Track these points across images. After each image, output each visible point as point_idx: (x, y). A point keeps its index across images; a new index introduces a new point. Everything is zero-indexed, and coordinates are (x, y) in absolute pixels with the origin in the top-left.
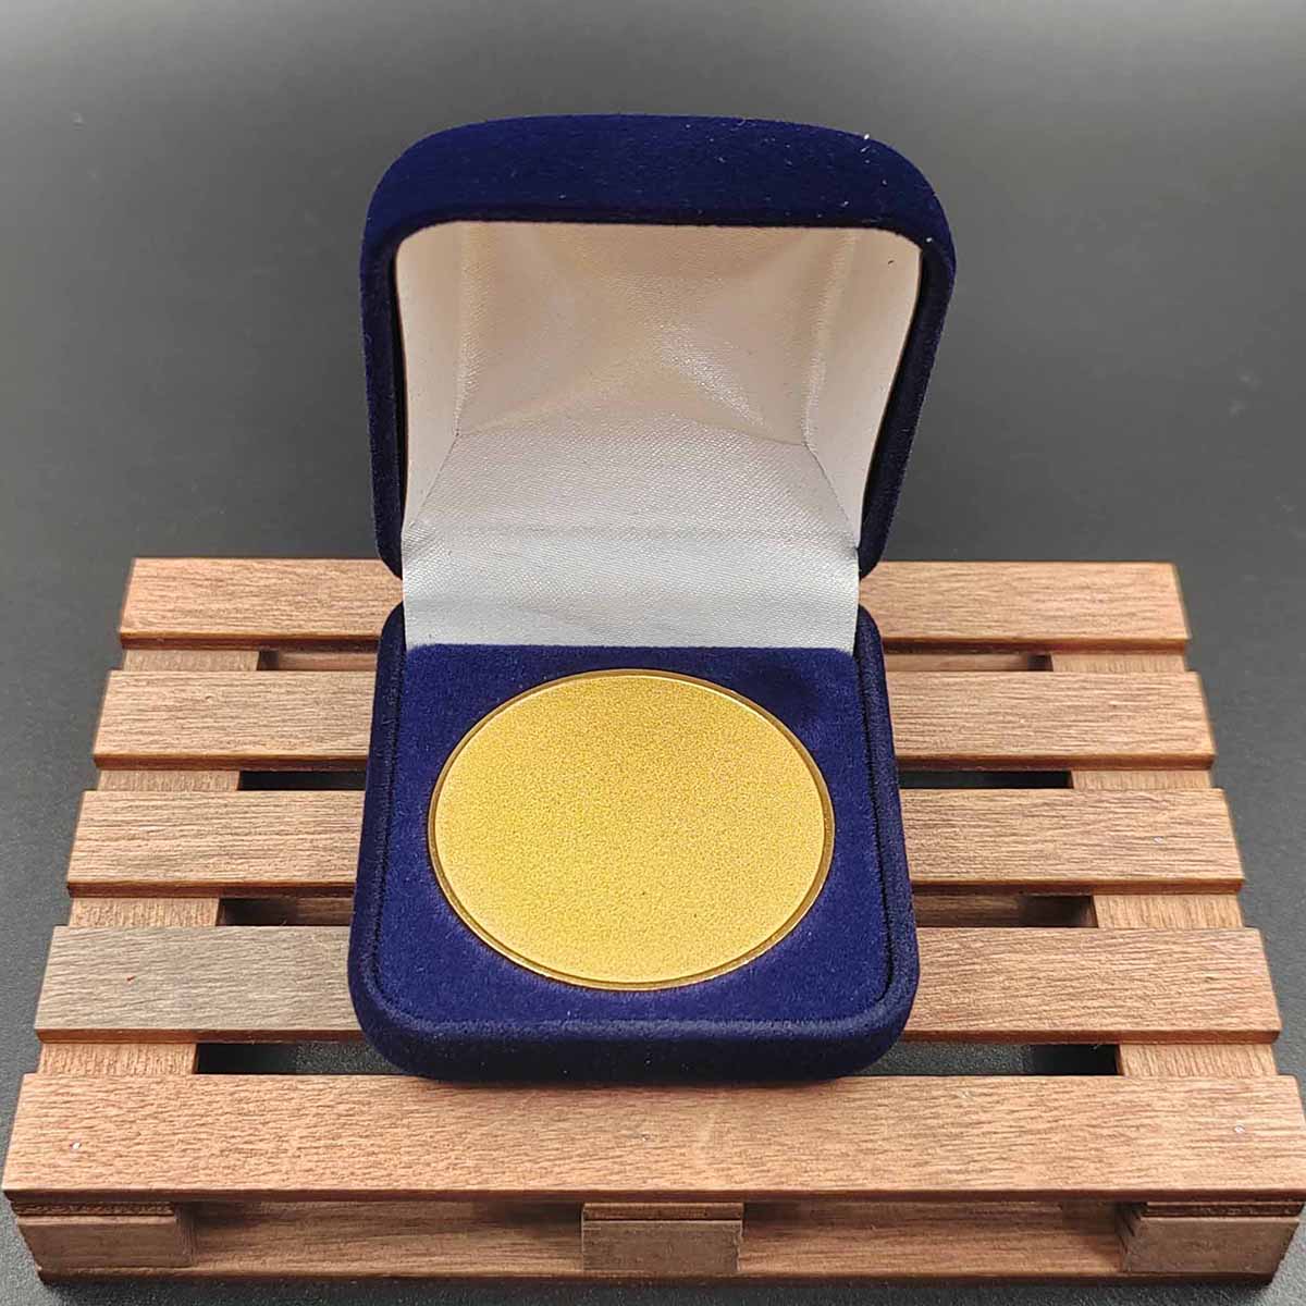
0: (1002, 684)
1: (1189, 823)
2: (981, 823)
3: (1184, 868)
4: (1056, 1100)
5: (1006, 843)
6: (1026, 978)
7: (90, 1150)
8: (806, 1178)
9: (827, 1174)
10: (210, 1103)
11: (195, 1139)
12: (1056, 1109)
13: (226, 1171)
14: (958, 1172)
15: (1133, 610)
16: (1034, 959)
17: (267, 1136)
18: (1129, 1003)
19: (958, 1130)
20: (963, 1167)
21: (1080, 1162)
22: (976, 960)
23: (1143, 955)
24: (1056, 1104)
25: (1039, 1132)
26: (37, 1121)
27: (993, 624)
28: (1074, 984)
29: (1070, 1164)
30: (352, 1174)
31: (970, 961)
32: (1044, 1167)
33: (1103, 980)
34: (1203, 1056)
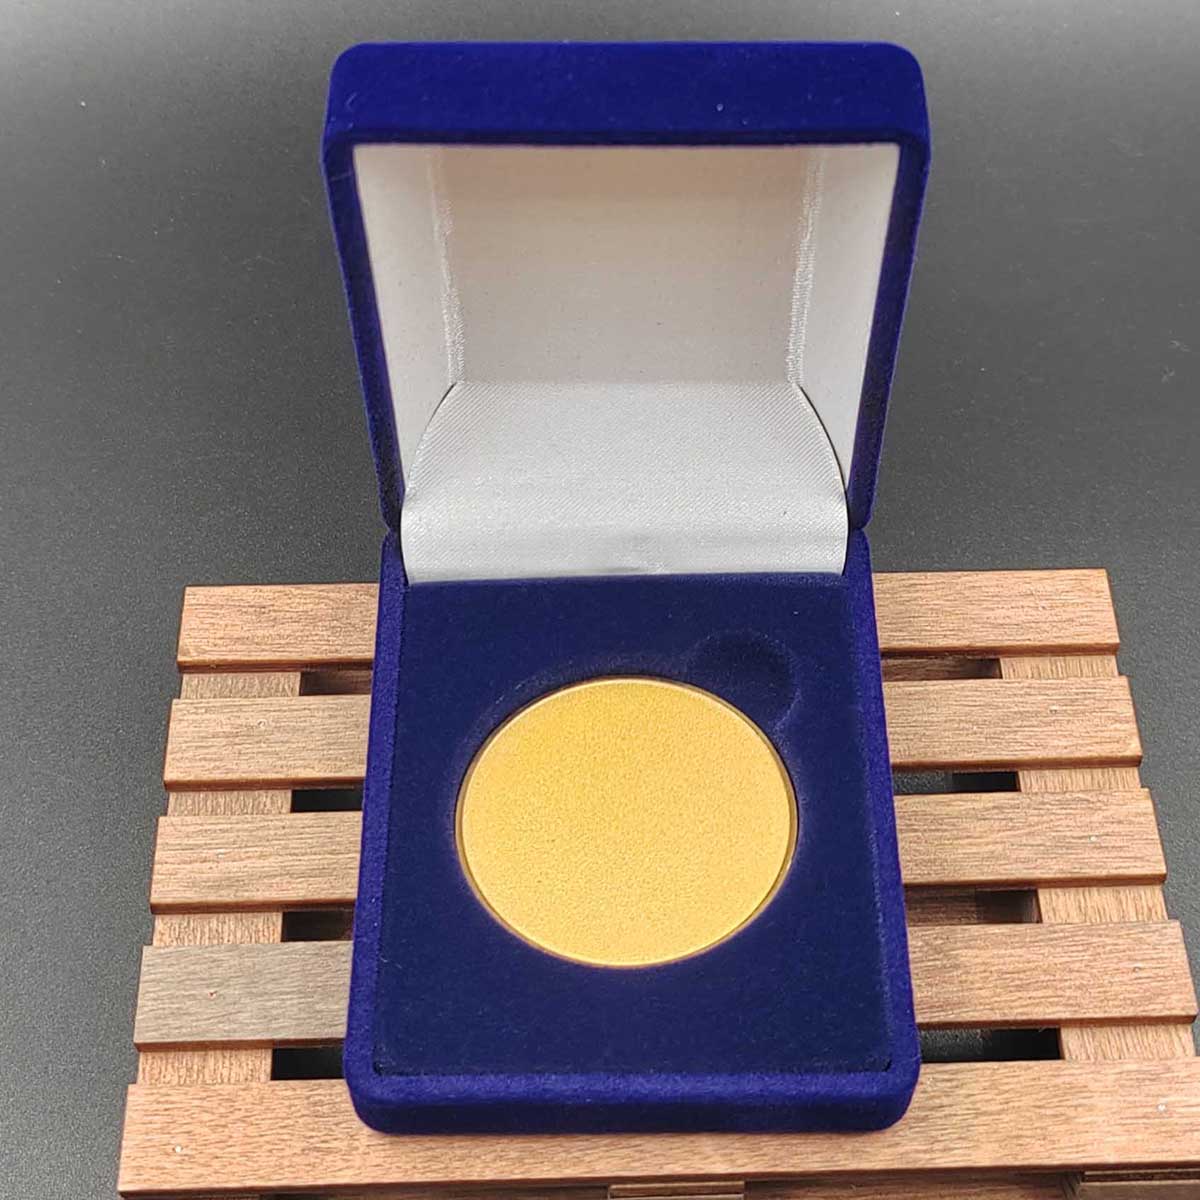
0: (957, 693)
1: (1120, 822)
2: (939, 827)
3: (1115, 865)
4: (1007, 1084)
5: (962, 845)
6: (981, 972)
7: (189, 1152)
8: (796, 1160)
9: (815, 1156)
10: (290, 1107)
11: (279, 1140)
12: (1007, 1092)
13: (309, 1168)
14: (925, 1152)
15: (1072, 616)
16: (985, 955)
17: (340, 1136)
18: (1068, 993)
19: (924, 1114)
20: (930, 1146)
21: (1028, 1140)
22: (937, 956)
23: (1080, 948)
24: (1006, 1088)
25: (991, 1114)
26: (143, 1128)
27: (948, 633)
28: (1022, 976)
29: (1020, 1142)
30: (415, 1167)
31: (931, 958)
32: (997, 1145)
33: (1045, 972)
34: (1132, 1037)
